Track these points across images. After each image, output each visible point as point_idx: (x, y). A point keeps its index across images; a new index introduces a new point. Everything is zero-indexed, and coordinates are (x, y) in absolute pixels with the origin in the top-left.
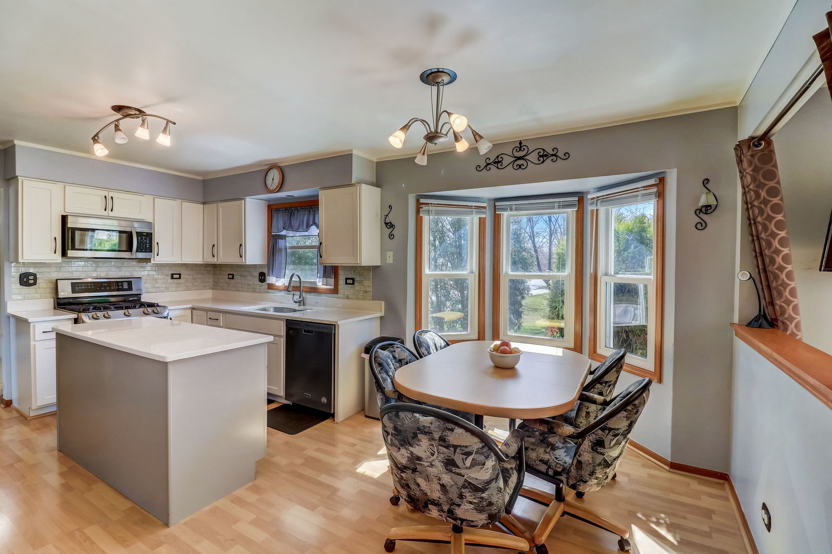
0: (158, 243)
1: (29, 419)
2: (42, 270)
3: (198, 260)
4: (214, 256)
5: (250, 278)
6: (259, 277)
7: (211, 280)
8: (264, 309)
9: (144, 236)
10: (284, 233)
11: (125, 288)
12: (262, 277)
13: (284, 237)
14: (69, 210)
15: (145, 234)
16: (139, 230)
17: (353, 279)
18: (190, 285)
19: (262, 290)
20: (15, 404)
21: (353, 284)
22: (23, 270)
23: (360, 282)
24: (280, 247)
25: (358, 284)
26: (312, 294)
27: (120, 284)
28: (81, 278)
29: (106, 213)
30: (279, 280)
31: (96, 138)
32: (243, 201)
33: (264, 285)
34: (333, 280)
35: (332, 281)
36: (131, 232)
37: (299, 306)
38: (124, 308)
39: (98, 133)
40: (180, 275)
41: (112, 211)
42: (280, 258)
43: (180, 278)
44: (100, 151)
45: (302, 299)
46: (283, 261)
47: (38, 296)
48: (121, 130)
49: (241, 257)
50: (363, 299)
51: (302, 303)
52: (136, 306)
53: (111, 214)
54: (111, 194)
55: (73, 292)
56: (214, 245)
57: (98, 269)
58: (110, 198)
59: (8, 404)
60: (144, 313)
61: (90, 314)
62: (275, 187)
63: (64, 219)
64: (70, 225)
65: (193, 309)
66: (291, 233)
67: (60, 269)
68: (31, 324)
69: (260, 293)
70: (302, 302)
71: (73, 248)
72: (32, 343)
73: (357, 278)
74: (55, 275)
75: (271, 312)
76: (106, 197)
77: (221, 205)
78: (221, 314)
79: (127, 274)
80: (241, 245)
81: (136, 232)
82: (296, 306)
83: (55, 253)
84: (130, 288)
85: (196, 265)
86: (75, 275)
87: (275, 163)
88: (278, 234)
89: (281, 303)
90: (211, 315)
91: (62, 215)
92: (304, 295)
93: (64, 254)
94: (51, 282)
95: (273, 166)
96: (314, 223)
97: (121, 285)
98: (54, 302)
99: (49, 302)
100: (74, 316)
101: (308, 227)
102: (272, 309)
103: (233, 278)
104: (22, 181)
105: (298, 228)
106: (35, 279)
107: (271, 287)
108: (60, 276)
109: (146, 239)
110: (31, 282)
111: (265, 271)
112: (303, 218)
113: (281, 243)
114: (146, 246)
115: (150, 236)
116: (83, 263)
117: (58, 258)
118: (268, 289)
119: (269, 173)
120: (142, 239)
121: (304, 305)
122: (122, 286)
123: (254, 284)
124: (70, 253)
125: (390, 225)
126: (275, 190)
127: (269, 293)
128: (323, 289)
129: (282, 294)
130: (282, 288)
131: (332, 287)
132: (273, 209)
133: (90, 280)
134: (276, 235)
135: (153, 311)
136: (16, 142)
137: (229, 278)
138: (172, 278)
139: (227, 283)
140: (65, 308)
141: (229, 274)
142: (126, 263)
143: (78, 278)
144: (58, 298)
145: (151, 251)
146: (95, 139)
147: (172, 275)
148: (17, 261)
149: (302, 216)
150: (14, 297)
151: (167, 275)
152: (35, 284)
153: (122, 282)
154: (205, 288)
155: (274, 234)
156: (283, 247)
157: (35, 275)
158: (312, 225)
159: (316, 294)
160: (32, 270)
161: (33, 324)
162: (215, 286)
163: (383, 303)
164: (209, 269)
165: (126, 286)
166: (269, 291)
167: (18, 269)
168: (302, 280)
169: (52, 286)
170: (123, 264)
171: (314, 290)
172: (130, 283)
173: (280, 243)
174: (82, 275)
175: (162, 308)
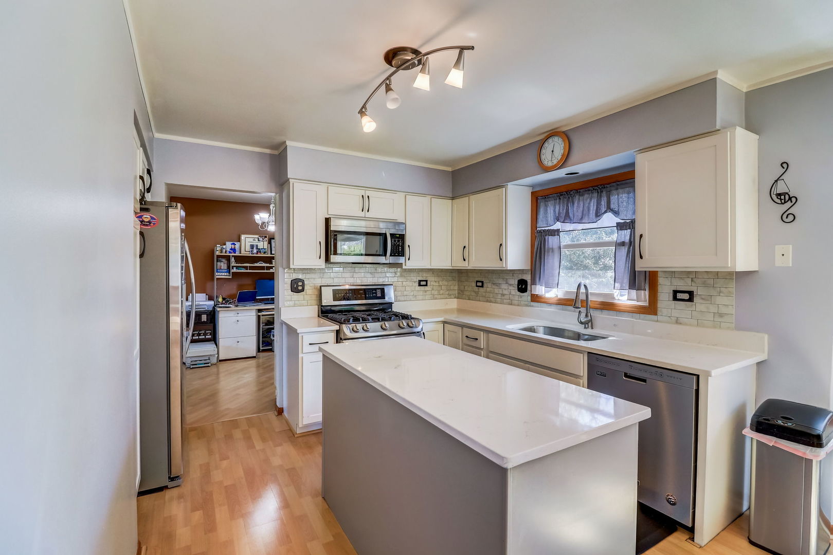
0: (409, 246)
1: (296, 436)
2: (308, 276)
3: (446, 264)
4: (464, 260)
5: (504, 286)
6: (518, 286)
7: (456, 288)
8: (531, 329)
9: (397, 238)
10: (558, 226)
11: (378, 296)
12: (523, 286)
13: (556, 232)
14: (332, 212)
15: (398, 236)
16: (393, 231)
17: (691, 293)
18: (436, 292)
19: (522, 303)
20: (285, 413)
21: (691, 299)
22: (295, 276)
23: (708, 299)
24: (551, 246)
25: (701, 301)
26: (605, 312)
27: (374, 291)
28: (340, 284)
29: (362, 214)
30: (551, 290)
31: (364, 110)
32: (504, 188)
33: (526, 296)
34: (647, 293)
35: (645, 294)
36: (386, 234)
37: (585, 328)
38: (381, 320)
39: (365, 104)
40: (426, 281)
41: (368, 211)
42: (551, 262)
43: (426, 285)
44: (368, 125)
45: (589, 318)
46: (557, 264)
47: (305, 302)
48: (392, 90)
49: (501, 260)
50: (714, 327)
51: (590, 324)
52: (391, 317)
53: (368, 215)
54: (368, 193)
55: (335, 299)
56: (465, 247)
57: (355, 275)
58: (367, 197)
59: (280, 411)
60: (399, 326)
61: (351, 326)
62: (555, 162)
63: (327, 221)
64: (333, 228)
65: (444, 323)
66: (569, 226)
67: (323, 275)
68: (300, 335)
69: (518, 305)
70: (588, 323)
71: (335, 253)
72: (300, 355)
73: (699, 291)
74: (319, 282)
75: (541, 335)
76: (363, 196)
77: (473, 197)
78: (482, 333)
79: (381, 281)
80: (501, 245)
81: (390, 234)
82: (580, 329)
83: (320, 258)
84: (383, 297)
85: (442, 271)
86: (336, 281)
87: (557, 128)
88: (547, 228)
89: (553, 321)
90: (468, 332)
91: (325, 218)
92: (593, 313)
93: (327, 259)
94: (315, 288)
95: (553, 133)
96: (609, 209)
97: (374, 293)
98: (318, 311)
99: (314, 310)
100: (336, 327)
101: (598, 215)
102: (541, 330)
103: (482, 286)
104: (293, 184)
105: (582, 218)
106: (303, 286)
107: (536, 299)
108: (324, 282)
109: (399, 241)
110: (300, 288)
111: (528, 278)
112: (589, 203)
113: (552, 241)
114: (399, 250)
115: (402, 237)
116: (341, 269)
117: (321, 263)
118: (532, 301)
119: (546, 145)
120: (395, 241)
121: (592, 328)
122: (376, 293)
123: (510, 294)
124: (334, 258)
125: (784, 198)
126: (555, 166)
127: (532, 306)
128: (626, 306)
129: (552, 309)
130: (554, 301)
131: (646, 304)
132: (539, 197)
133: (347, 287)
134: (544, 231)
135: (408, 325)
136: (288, 143)
137: (477, 286)
138: (420, 285)
139: (475, 292)
140: (327, 317)
141: (477, 281)
142: (380, 269)
143: (338, 284)
144: (322, 306)
145: (403, 255)
146: (362, 112)
147: (420, 281)
148: (288, 267)
149: (589, 200)
150: (287, 303)
151: (415, 282)
152: (303, 290)
153: (375, 289)
154: (450, 296)
155: (540, 229)
156: (555, 246)
157: (303, 281)
158: (605, 212)
159: (611, 312)
160: (300, 277)
161: (302, 334)
162: (460, 295)
163: (766, 337)
164: (454, 274)
165: (379, 295)
166: (533, 304)
167: (290, 276)
168: (590, 291)
169: (316, 293)
170: (376, 270)
171: (608, 306)
172: (383, 290)
173: (550, 240)
174: (342, 281)
175: (416, 321)
